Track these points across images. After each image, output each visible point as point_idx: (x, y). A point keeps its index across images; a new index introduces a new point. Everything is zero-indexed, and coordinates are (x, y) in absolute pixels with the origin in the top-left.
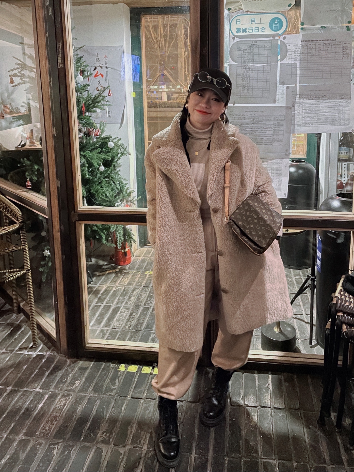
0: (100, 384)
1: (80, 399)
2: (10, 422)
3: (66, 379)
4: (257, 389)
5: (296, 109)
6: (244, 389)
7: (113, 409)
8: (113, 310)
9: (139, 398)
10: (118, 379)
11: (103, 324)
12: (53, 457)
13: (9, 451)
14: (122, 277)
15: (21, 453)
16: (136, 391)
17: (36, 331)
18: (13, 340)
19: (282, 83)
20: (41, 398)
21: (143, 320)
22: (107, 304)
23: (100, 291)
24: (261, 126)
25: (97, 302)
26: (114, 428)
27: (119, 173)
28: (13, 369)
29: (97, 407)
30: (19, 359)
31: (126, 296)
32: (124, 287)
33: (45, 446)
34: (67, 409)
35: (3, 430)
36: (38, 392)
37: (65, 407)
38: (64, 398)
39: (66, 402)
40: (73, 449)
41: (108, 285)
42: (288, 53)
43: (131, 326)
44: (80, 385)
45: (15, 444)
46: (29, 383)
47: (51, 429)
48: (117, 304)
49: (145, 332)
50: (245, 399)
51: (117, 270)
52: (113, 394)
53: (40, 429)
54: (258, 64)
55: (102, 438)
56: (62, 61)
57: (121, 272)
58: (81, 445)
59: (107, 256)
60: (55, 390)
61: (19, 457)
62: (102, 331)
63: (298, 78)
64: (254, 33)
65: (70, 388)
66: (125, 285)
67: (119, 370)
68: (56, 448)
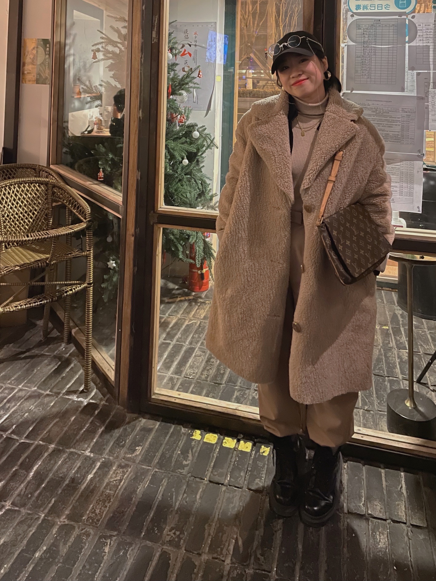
0: (168, 456)
1: (142, 474)
2: (50, 496)
3: (123, 442)
4: (385, 492)
5: (430, 99)
6: (366, 488)
7: (185, 495)
8: (186, 352)
9: (219, 484)
10: (192, 451)
11: (172, 369)
12: (103, 557)
13: (46, 541)
14: (197, 307)
15: (61, 544)
16: (215, 472)
17: (90, 370)
18: (60, 379)
19: (412, 68)
20: (91, 465)
21: (224, 370)
22: (178, 343)
23: (169, 323)
24: (386, 119)
25: (165, 338)
26: (186, 524)
27: (203, 169)
28: (57, 420)
29: (163, 490)
30: (66, 406)
31: (202, 334)
32: (199, 322)
33: (93, 539)
34: (124, 486)
35: (40, 508)
36: (88, 456)
37: (122, 483)
38: (121, 470)
39: (123, 476)
40: (131, 548)
41: (179, 316)
42: (418, 34)
43: (208, 376)
44: (142, 453)
45: (55, 530)
46: (77, 441)
47: (103, 513)
48: (191, 343)
49: (226, 387)
50: (369, 506)
51: (191, 298)
52: (184, 471)
53: (88, 512)
54: (382, 45)
55: (170, 537)
56: (156, 36)
57: (195, 300)
58: (141, 544)
59: (179, 277)
60: (110, 456)
61: (59, 551)
62: (171, 379)
63: (431, 63)
64: (376, 11)
65: (128, 456)
66: (202, 319)
67: (193, 437)
68: (109, 544)
